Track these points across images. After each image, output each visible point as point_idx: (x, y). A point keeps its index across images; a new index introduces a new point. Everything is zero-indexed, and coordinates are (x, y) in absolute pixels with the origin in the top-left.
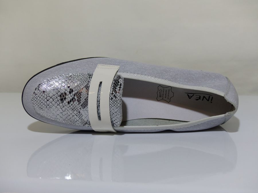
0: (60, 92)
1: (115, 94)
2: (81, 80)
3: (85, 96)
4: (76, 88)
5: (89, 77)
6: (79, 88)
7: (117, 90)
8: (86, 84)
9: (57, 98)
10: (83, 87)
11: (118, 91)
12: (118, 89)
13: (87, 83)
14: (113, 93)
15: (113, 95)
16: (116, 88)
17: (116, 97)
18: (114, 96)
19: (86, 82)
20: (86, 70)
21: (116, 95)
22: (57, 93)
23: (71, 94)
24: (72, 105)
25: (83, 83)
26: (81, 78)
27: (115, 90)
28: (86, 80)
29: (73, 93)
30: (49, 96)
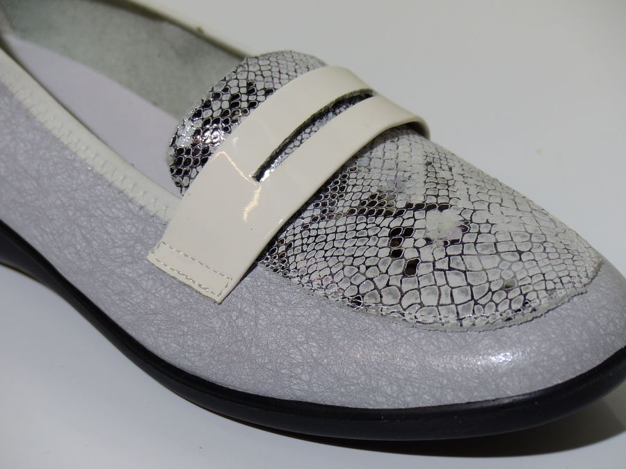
0: (446, 255)
1: (244, 98)
2: (329, 254)
3: (359, 182)
4: (371, 233)
5: (290, 253)
6: (360, 227)
7: (226, 105)
8: (322, 224)
9: (475, 243)
10: (341, 222)
11: (226, 97)
12: (216, 105)
13: (315, 226)
14: (244, 105)
15: (252, 98)
16: (225, 113)
17: (249, 84)
18: (253, 90)
19: (313, 233)
20: (282, 298)
21: (244, 90)
22: (461, 255)
23: (408, 224)
24: (437, 196)
25: (330, 238)
26: (325, 264)
27: (232, 106)
28: (311, 240)
29: (396, 223)
30: (502, 260)
